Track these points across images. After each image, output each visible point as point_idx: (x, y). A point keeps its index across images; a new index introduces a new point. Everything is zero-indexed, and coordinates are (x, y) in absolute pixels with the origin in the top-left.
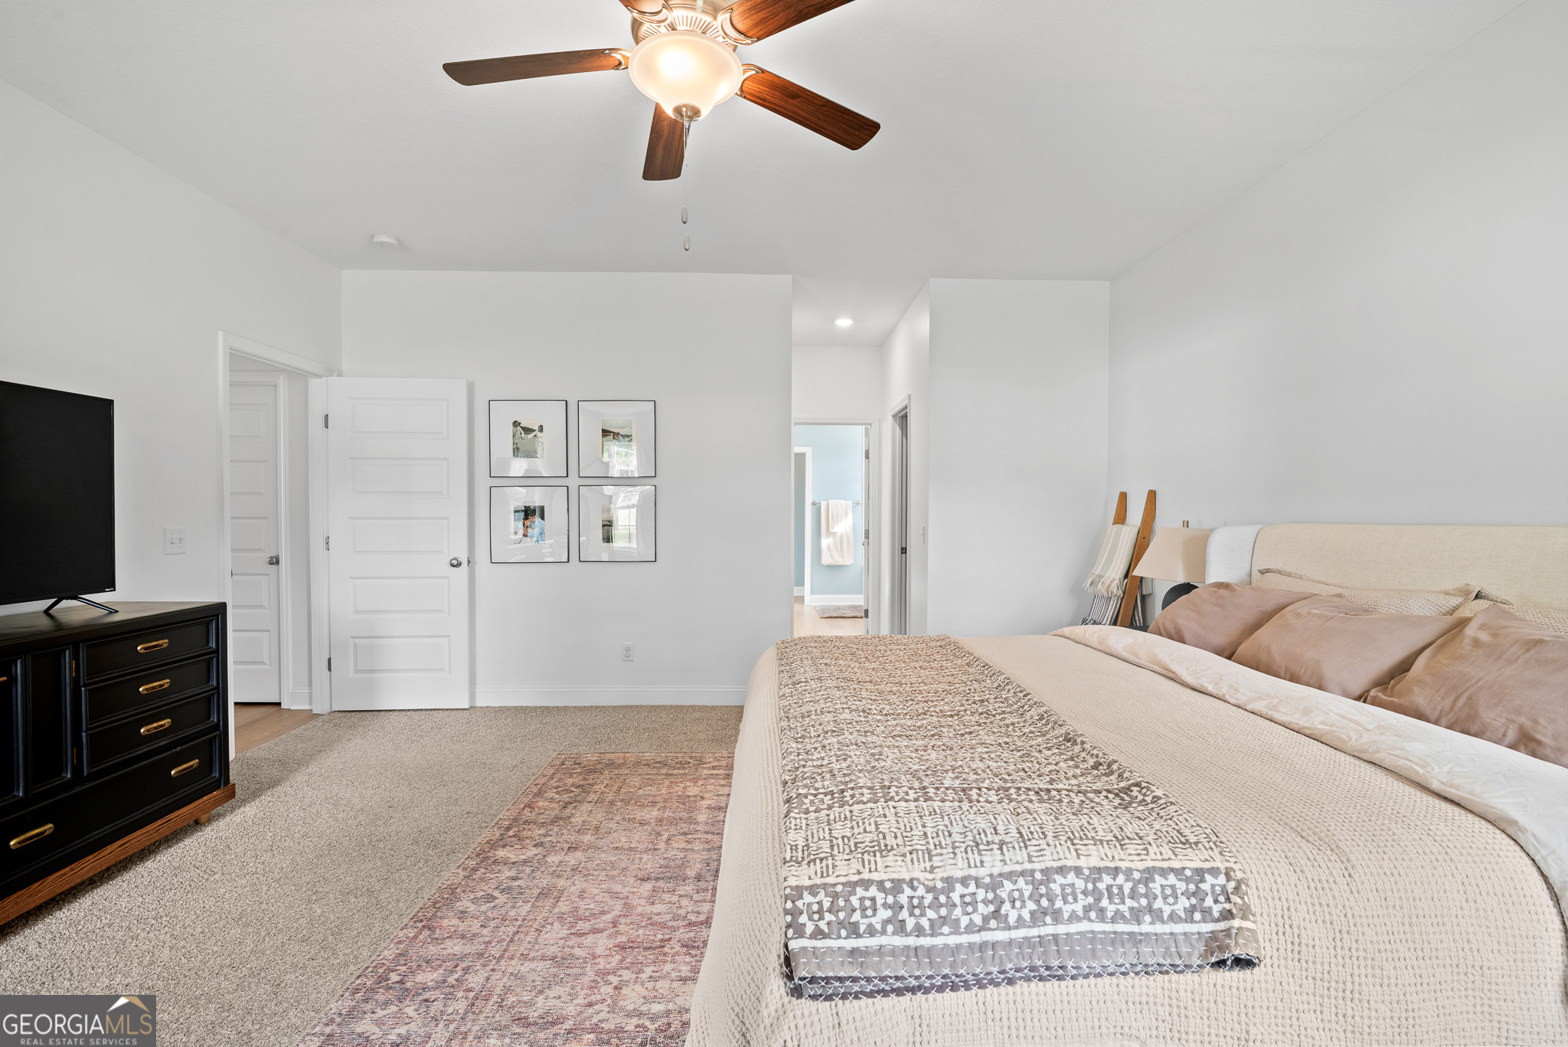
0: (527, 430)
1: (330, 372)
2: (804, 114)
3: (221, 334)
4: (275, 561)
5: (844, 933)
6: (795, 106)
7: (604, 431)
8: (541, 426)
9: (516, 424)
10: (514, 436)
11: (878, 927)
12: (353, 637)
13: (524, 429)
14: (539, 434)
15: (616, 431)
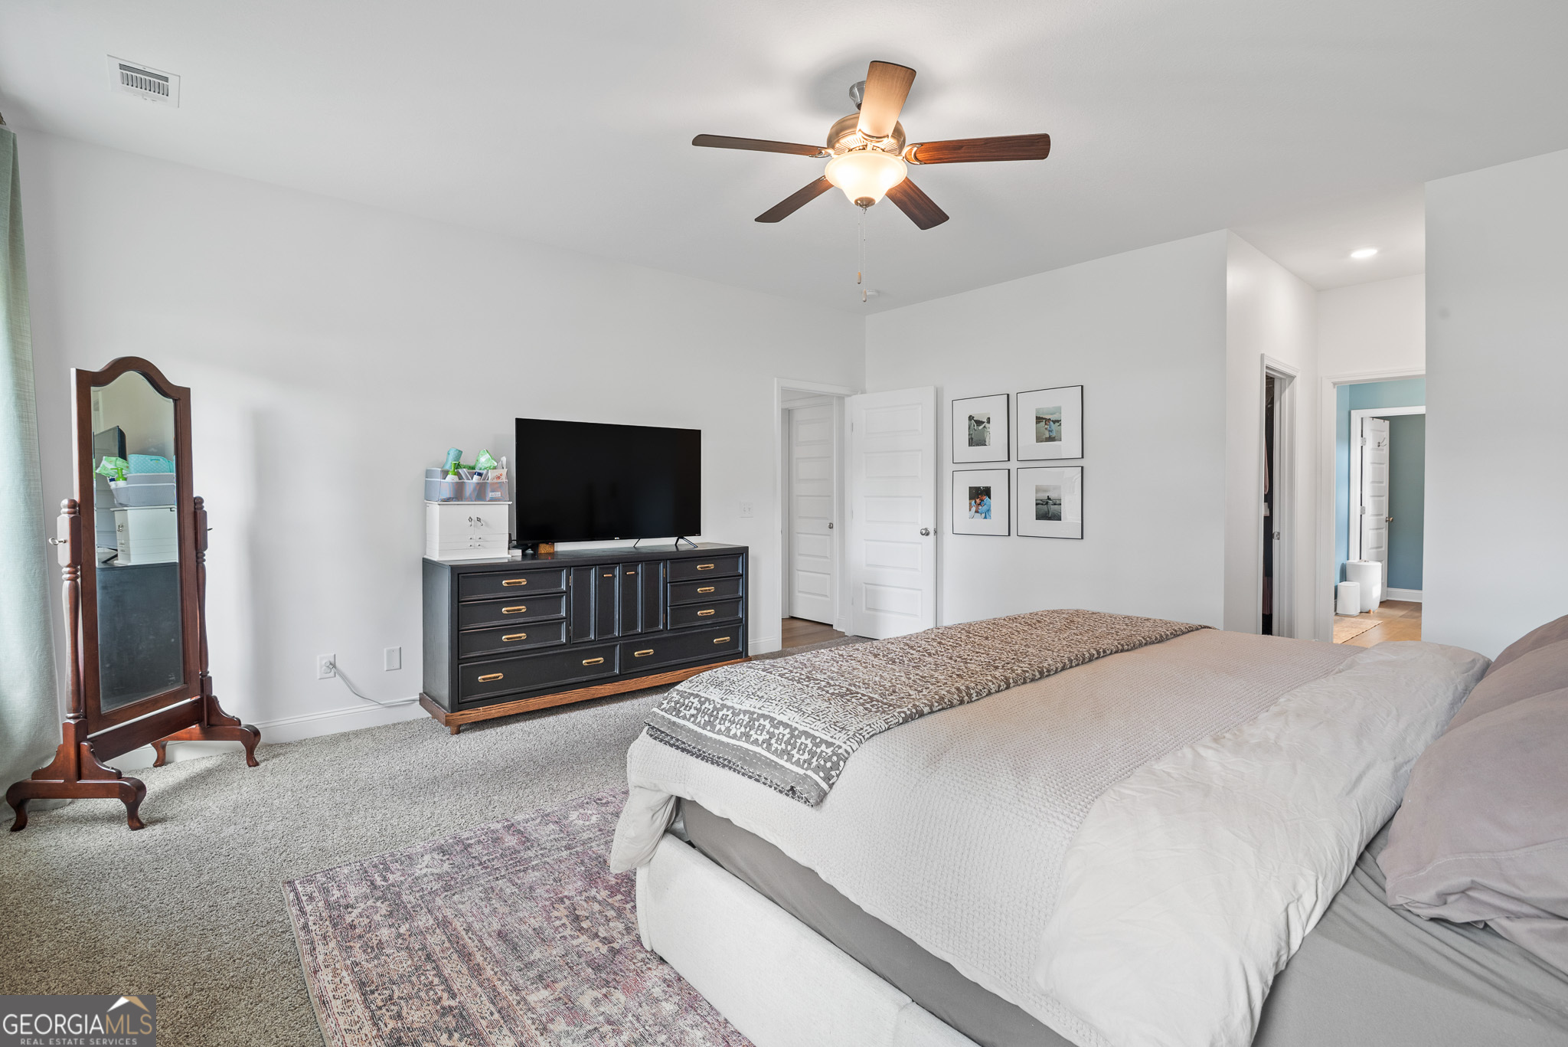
0: (979, 423)
1: (855, 392)
2: (978, 154)
3: (776, 379)
4: (831, 527)
5: (674, 713)
6: (965, 152)
7: (1038, 418)
8: (989, 418)
9: (971, 418)
10: (969, 428)
11: (688, 716)
12: (866, 584)
13: (977, 422)
14: (987, 425)
15: (1048, 417)
